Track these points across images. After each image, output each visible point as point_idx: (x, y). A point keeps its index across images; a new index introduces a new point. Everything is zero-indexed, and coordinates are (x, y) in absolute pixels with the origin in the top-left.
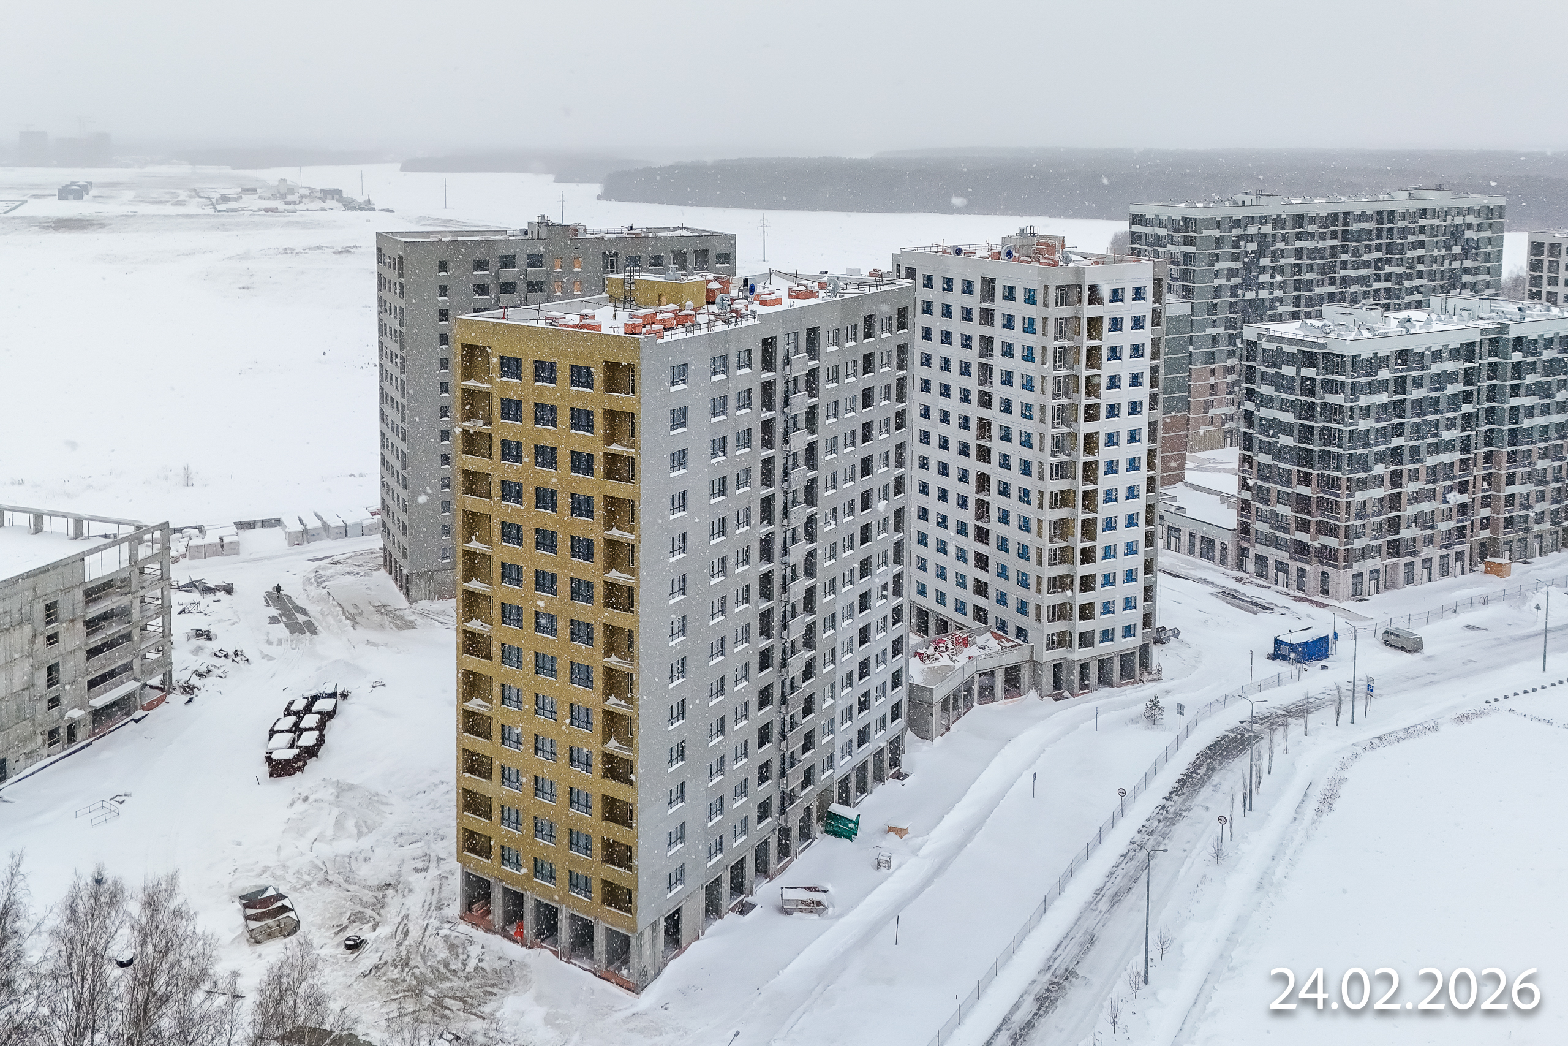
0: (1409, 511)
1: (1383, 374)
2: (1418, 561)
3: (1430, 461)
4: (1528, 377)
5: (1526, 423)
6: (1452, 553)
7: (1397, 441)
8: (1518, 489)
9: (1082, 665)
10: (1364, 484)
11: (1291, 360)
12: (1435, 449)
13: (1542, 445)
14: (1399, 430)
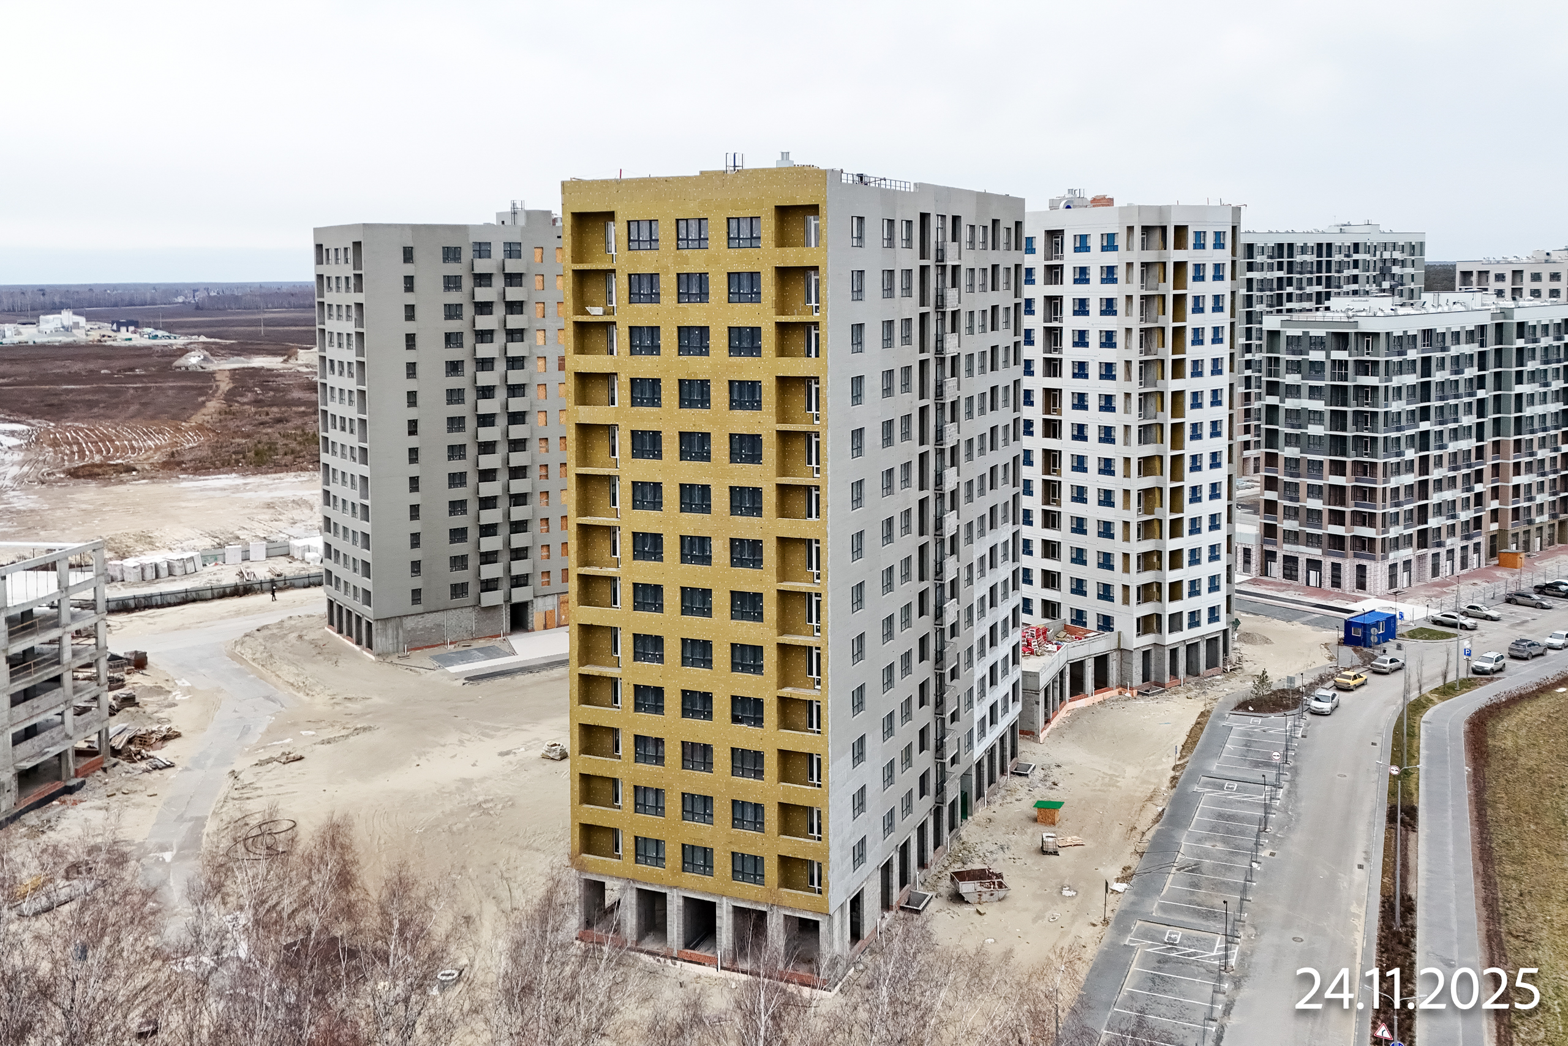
0: (1435, 498)
1: (1412, 354)
2: (1443, 551)
3: (1452, 447)
4: (1529, 363)
5: (1528, 411)
6: (1470, 544)
7: (1424, 426)
8: (1523, 479)
9: (1172, 651)
10: (1397, 470)
11: (1318, 343)
12: (1455, 434)
13: (1541, 434)
14: (1425, 414)
